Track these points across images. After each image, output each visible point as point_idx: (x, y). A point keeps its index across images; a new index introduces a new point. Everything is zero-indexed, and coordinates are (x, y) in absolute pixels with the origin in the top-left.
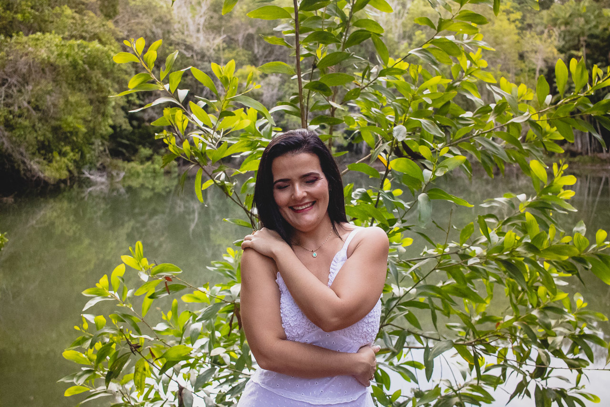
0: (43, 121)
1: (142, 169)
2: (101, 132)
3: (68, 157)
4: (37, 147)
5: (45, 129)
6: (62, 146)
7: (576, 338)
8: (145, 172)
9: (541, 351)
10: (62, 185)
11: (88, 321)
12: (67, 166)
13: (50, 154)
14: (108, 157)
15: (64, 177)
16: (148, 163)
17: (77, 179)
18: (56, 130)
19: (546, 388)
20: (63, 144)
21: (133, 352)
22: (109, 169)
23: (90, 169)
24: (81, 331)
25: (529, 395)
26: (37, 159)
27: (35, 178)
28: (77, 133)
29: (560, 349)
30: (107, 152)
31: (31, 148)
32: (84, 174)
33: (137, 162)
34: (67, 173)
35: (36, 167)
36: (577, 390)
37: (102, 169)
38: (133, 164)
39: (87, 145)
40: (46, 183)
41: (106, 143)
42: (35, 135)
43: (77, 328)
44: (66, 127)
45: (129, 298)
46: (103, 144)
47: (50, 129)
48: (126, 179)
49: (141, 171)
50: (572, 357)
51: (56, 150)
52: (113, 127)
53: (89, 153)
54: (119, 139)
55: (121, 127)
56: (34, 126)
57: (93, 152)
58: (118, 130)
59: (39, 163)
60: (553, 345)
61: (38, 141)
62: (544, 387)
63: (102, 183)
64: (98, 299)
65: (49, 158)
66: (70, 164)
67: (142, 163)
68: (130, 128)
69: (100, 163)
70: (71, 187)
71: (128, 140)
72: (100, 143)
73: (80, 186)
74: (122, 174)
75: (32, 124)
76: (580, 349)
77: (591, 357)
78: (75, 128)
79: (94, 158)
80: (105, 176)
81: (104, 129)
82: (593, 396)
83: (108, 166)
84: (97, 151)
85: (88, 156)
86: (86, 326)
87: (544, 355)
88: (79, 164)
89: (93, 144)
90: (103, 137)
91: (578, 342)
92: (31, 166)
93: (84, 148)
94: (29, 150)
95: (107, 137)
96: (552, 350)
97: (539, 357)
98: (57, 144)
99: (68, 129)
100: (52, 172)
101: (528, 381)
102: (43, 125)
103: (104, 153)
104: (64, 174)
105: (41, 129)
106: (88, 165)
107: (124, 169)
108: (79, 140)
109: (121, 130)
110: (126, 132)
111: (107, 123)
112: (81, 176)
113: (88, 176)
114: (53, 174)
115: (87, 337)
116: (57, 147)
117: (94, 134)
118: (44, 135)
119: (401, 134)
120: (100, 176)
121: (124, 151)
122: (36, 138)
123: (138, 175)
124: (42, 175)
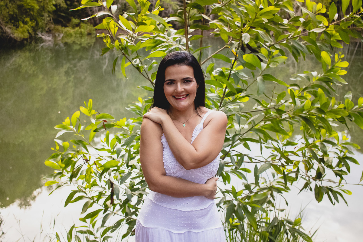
0: (12, 2)
1: (74, 32)
2: (48, 9)
3: (28, 25)
4: (9, 18)
5: (13, 7)
6: (24, 18)
7: (341, 159)
8: (76, 34)
9: (320, 165)
10: (25, 42)
11: (59, 144)
12: (28, 30)
13: (17, 23)
14: (52, 24)
15: (26, 37)
16: (77, 28)
17: (34, 38)
18: (20, 7)
19: (321, 186)
20: (25, 16)
21: (85, 163)
22: (54, 32)
23: (42, 32)
24: (55, 151)
25: (311, 189)
26: (9, 26)
27: (8, 38)
28: (33, 9)
29: (331, 164)
30: (52, 21)
31: (5, 19)
32: (38, 35)
33: (71, 28)
34: (28, 35)
35: (9, 31)
36: (339, 188)
37: (49, 32)
38: (68, 29)
39: (40, 17)
40: (15, 41)
41: (52, 16)
42: (8, 11)
43: (52, 149)
44: (26, 6)
45: (81, 131)
46: (49, 16)
47: (16, 7)
48: (64, 38)
49: (73, 33)
50: (338, 169)
51: (20, 20)
52: (55, 5)
53: (41, 21)
54: (59, 13)
55: (60, 5)
56: (6, 5)
57: (43, 21)
58: (58, 7)
59: (10, 28)
60: (327, 162)
61: (9, 15)
62: (320, 185)
63: (50, 41)
64: (64, 131)
65: (17, 25)
66: (30, 29)
67: (73, 28)
68: (65, 6)
69: (47, 28)
70: (31, 43)
71: (64, 14)
72: (47, 16)
73: (36, 42)
74: (62, 35)
75: (5, 4)
76: (343, 165)
77: (349, 170)
78: (32, 6)
79: (44, 25)
80: (51, 37)
81: (50, 7)
82: (348, 191)
83: (53, 30)
84: (46, 21)
85: (40, 23)
86: (58, 148)
87: (322, 168)
88: (35, 29)
89: (43, 16)
90: (49, 12)
91: (341, 161)
92: (6, 30)
93: (38, 19)
94: (4, 21)
95: (52, 12)
96: (326, 165)
97: (318, 169)
98: (21, 16)
99: (28, 7)
100: (19, 34)
101: (311, 181)
102: (12, 4)
103: (50, 22)
104: (26, 35)
105: (11, 8)
106: (41, 29)
107: (62, 32)
108: (35, 14)
109: (60, 7)
110: (63, 8)
111: (51, 3)
112: (37, 36)
113: (41, 36)
114: (20, 35)
115: (58, 154)
116: (21, 18)
117: (44, 10)
118: (13, 11)
119: (247, 39)
120: (48, 36)
121: (62, 20)
122: (8, 12)
123: (71, 35)
124: (13, 36)
